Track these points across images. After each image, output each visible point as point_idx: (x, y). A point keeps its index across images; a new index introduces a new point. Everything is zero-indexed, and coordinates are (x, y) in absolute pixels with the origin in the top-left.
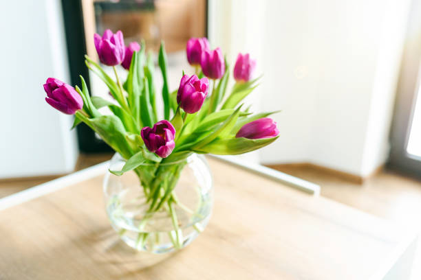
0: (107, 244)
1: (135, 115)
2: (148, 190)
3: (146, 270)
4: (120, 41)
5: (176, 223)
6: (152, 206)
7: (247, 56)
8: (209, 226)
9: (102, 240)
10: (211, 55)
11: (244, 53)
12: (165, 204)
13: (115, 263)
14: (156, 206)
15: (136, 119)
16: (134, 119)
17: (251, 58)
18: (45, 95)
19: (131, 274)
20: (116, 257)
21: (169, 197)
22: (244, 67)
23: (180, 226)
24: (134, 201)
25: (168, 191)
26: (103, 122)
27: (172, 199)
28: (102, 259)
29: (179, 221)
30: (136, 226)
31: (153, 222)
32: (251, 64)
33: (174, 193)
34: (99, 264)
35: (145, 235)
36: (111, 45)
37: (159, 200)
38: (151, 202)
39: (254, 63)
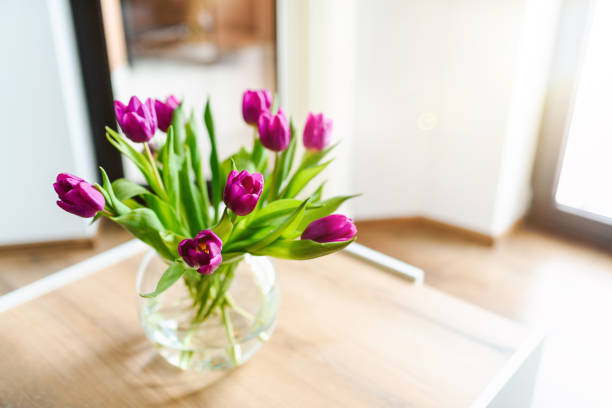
0: (144, 359)
1: (173, 203)
2: (194, 290)
3: (194, 395)
4: (151, 110)
5: (232, 333)
6: (200, 312)
7: (321, 117)
8: (277, 332)
9: (136, 353)
10: (272, 121)
11: (316, 113)
12: (217, 309)
13: (154, 386)
14: (205, 311)
15: (175, 207)
16: (171, 208)
17: (326, 118)
18: (56, 197)
19: (174, 401)
20: (156, 378)
21: (221, 300)
22: (316, 132)
23: (236, 337)
24: (176, 303)
25: (220, 293)
26: (132, 219)
27: (225, 303)
28: (137, 381)
29: (235, 329)
30: (181, 339)
31: (202, 333)
32: (325, 127)
33: (228, 295)
34: (133, 388)
35: (191, 353)
36: (140, 119)
37: (209, 303)
38: (198, 307)
39: (330, 125)
